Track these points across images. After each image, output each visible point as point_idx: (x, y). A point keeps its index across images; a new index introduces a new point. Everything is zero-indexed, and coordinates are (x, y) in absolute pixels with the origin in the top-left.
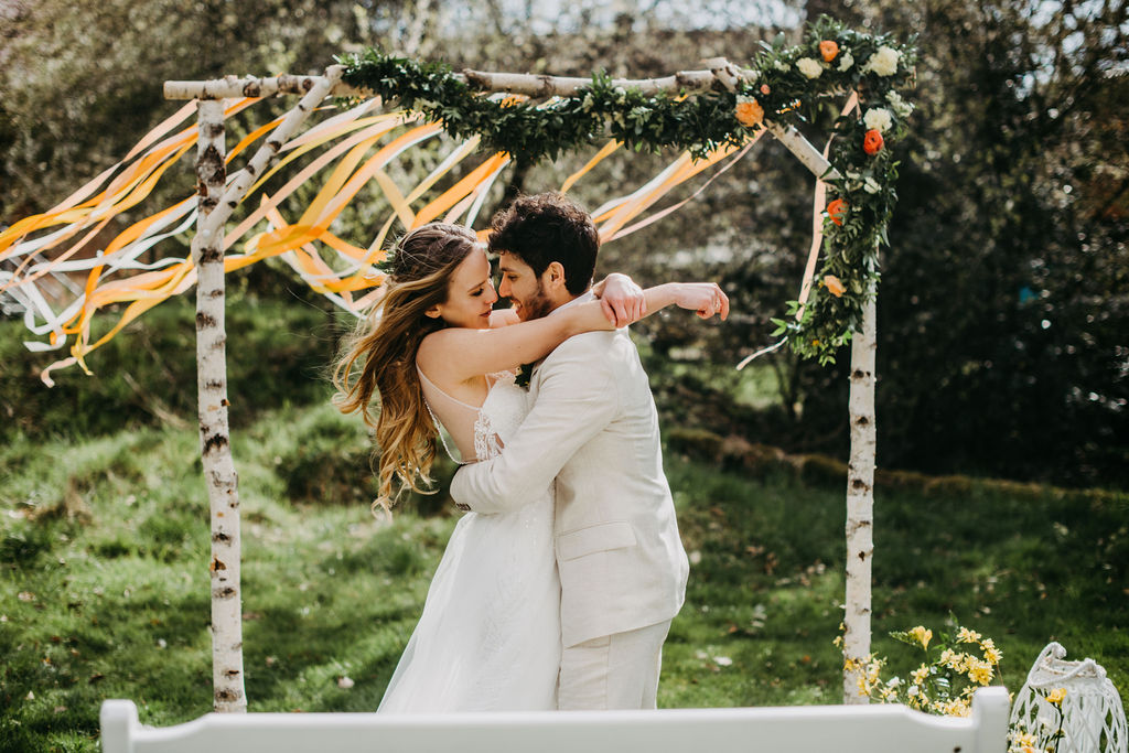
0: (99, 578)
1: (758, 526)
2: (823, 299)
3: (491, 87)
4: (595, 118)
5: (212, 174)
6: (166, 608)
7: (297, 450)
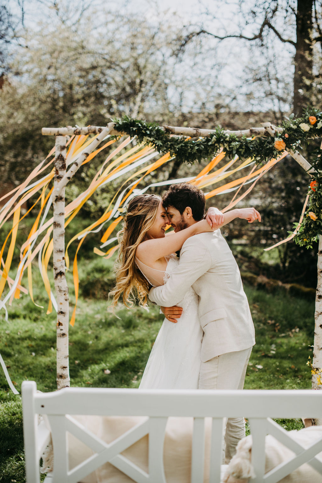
0: (8, 327)
1: (272, 312)
2: (308, 222)
3: (174, 132)
4: (217, 146)
5: (61, 165)
6: (35, 340)
7: (86, 277)
